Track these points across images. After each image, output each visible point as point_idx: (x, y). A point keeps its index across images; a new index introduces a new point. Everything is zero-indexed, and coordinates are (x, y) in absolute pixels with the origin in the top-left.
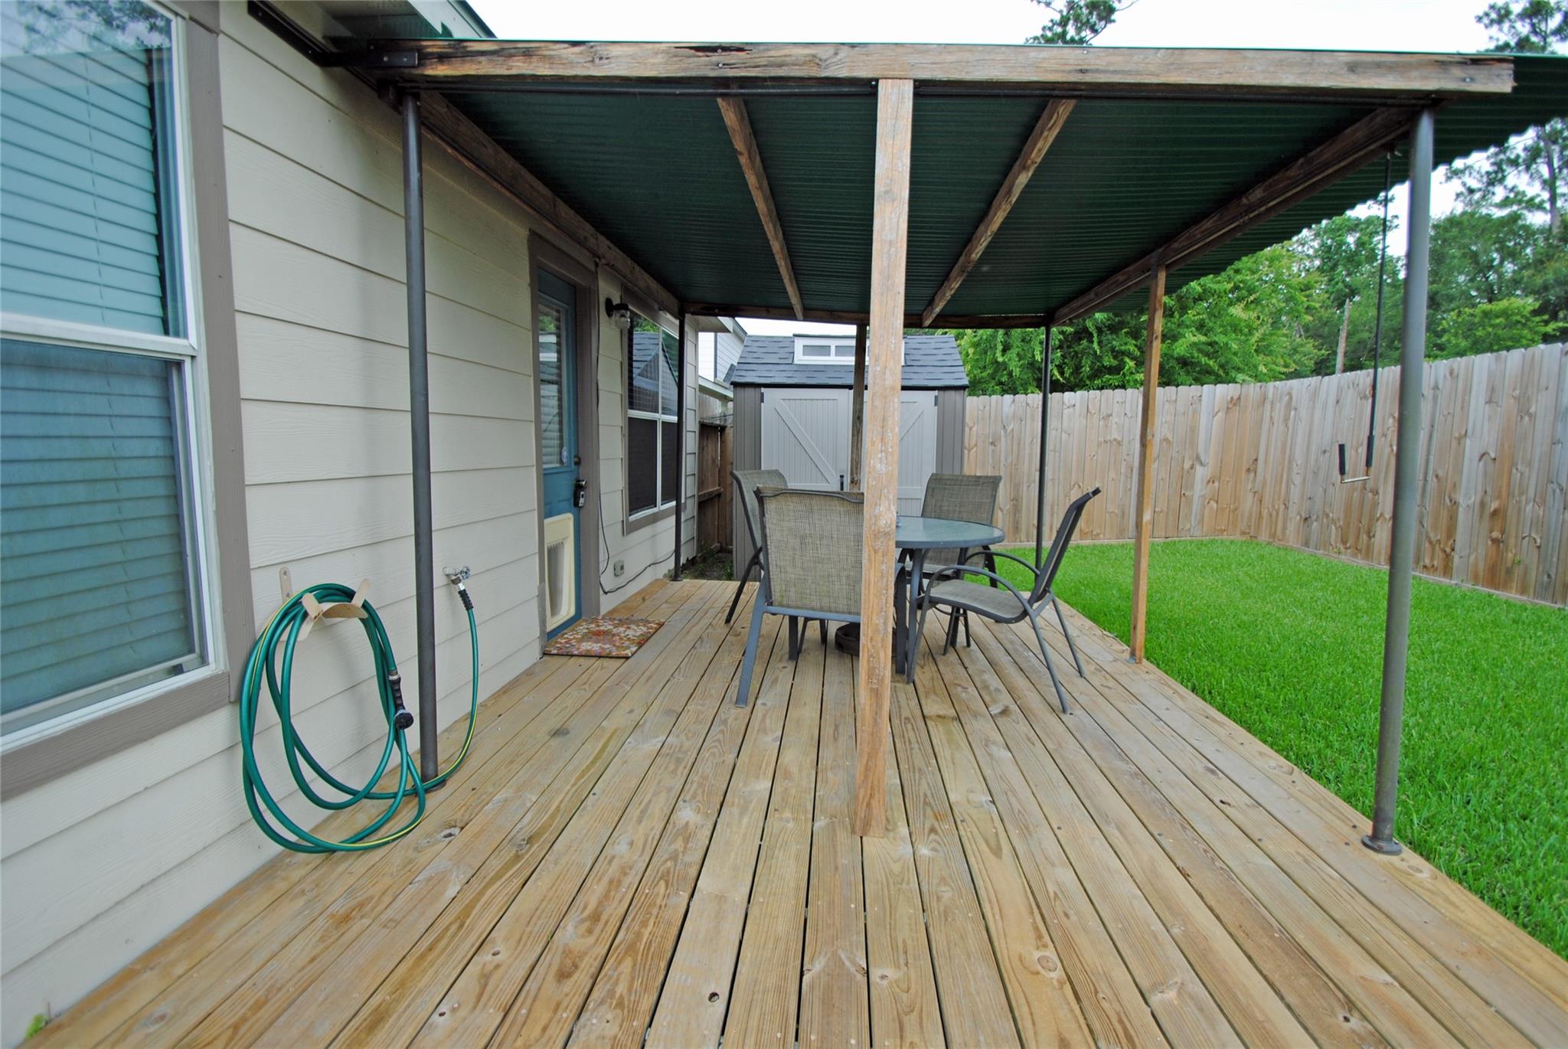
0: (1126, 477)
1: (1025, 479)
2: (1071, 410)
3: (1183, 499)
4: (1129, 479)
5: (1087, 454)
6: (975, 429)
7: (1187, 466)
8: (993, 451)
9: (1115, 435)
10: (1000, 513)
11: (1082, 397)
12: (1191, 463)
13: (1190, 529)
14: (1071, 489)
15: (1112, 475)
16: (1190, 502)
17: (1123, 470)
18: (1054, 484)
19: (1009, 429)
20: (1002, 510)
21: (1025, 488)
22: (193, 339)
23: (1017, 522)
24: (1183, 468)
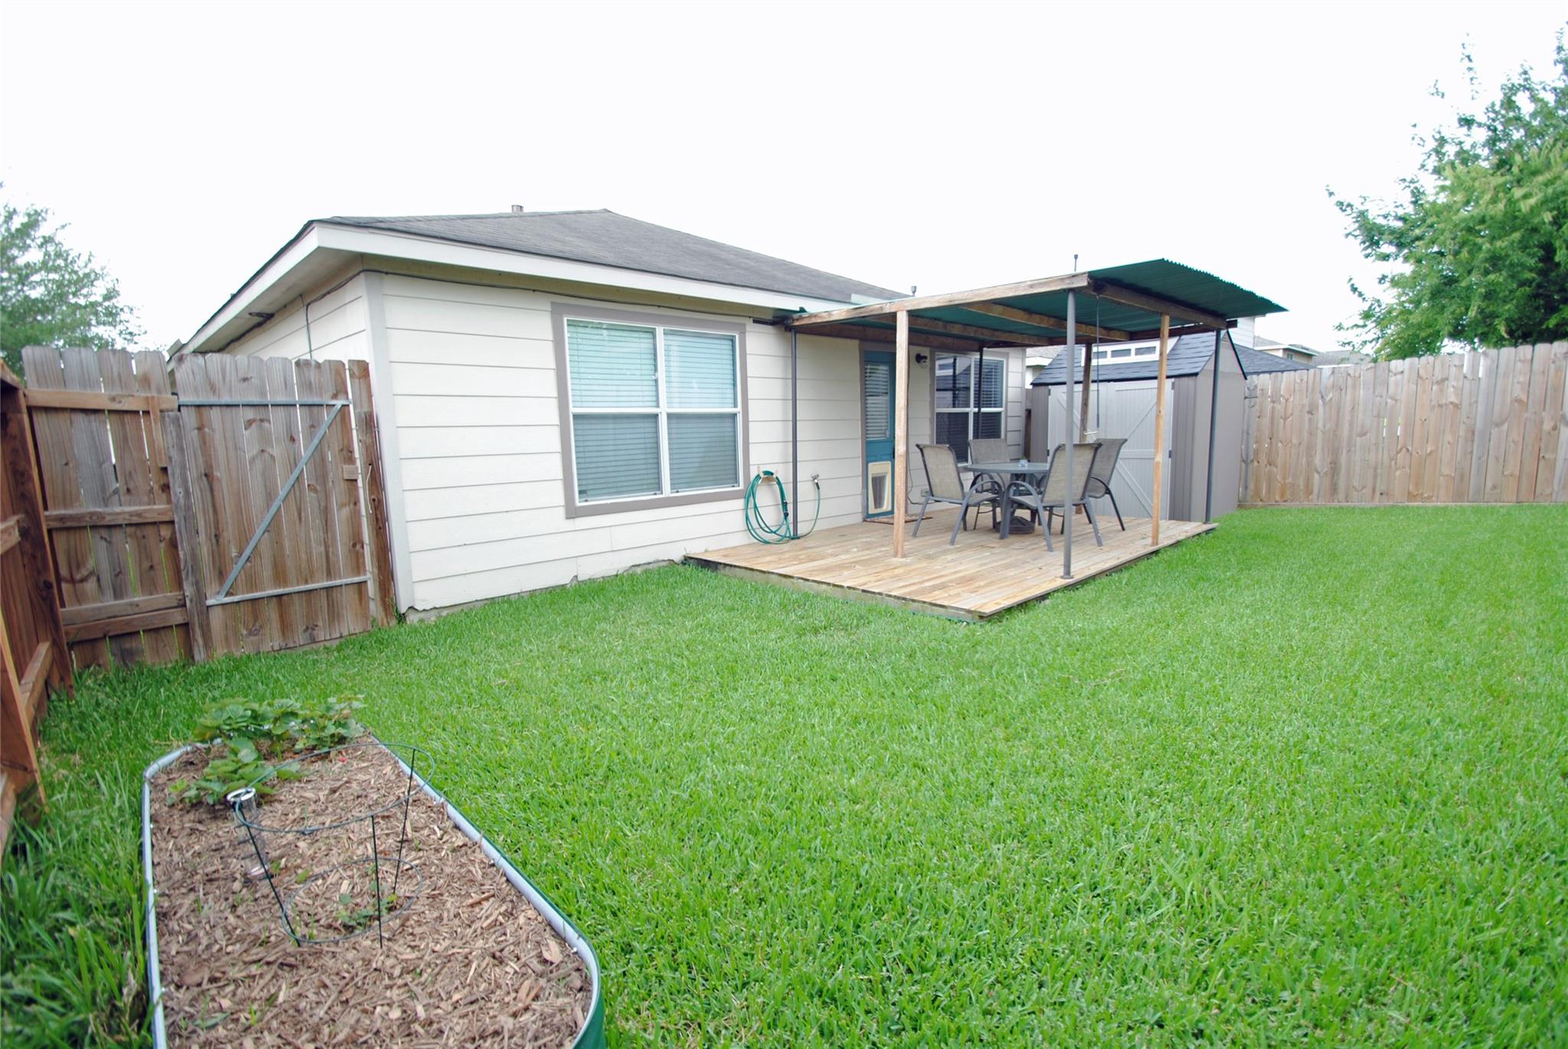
0: (1466, 440)
1: (1345, 444)
2: (1399, 377)
3: (1542, 462)
4: (1470, 443)
5: (1417, 419)
6: (1291, 399)
7: (1547, 426)
8: (1310, 420)
9: (1453, 399)
10: (1316, 476)
11: (1411, 365)
12: (1552, 424)
13: (1551, 494)
14: (1398, 453)
15: (1448, 437)
16: (1552, 466)
17: (1461, 433)
18: (1377, 449)
19: (1328, 399)
20: (1318, 473)
21: (1345, 451)
22: (739, 409)
23: (1335, 484)
24: (1541, 430)
